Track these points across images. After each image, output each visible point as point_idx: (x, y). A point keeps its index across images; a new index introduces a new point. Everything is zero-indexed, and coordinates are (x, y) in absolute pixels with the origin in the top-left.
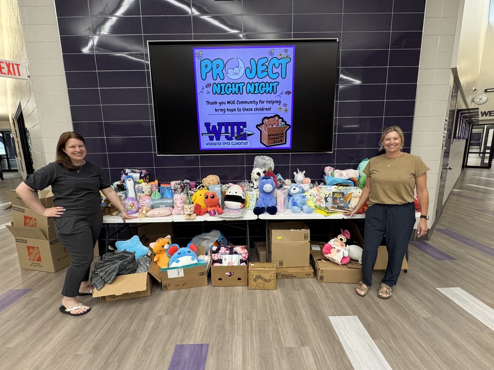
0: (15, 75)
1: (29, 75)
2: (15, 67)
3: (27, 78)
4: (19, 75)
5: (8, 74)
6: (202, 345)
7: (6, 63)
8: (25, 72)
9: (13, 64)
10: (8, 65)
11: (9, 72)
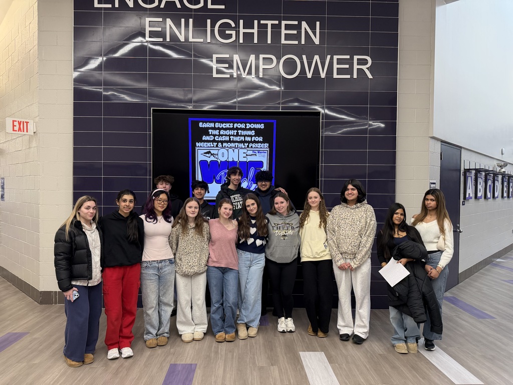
0: (23, 131)
1: (35, 131)
2: (25, 124)
3: (33, 134)
4: (27, 132)
5: (19, 131)
6: (191, 364)
7: (18, 121)
8: (32, 129)
9: (23, 122)
10: (20, 123)
11: (20, 129)
